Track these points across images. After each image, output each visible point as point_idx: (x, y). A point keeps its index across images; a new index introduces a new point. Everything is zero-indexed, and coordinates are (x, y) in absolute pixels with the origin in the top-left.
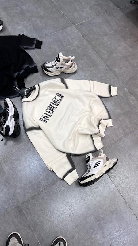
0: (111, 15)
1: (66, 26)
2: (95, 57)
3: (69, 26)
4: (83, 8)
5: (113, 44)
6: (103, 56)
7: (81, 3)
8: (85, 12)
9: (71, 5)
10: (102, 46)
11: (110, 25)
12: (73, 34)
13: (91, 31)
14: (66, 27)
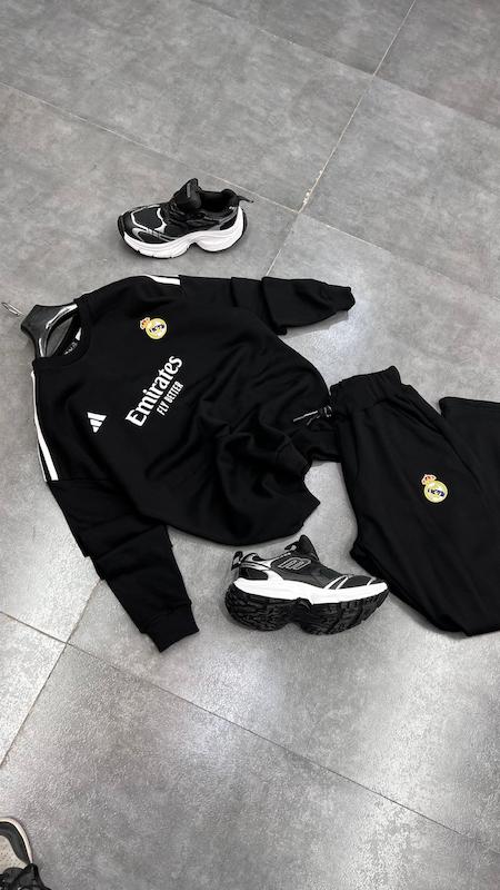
0: (373, 110)
1: (279, 229)
2: (449, 292)
3: (289, 224)
4: (275, 130)
5: (459, 216)
6: (469, 274)
7: (251, 114)
8: (291, 143)
9: (229, 139)
10: (438, 239)
11: (397, 148)
12: (322, 244)
13: (368, 204)
14: (283, 235)
